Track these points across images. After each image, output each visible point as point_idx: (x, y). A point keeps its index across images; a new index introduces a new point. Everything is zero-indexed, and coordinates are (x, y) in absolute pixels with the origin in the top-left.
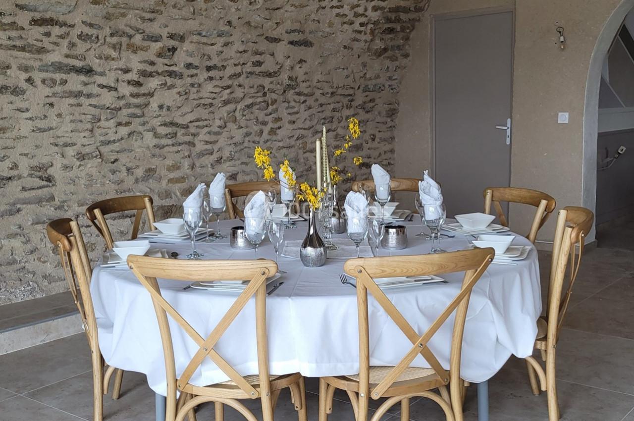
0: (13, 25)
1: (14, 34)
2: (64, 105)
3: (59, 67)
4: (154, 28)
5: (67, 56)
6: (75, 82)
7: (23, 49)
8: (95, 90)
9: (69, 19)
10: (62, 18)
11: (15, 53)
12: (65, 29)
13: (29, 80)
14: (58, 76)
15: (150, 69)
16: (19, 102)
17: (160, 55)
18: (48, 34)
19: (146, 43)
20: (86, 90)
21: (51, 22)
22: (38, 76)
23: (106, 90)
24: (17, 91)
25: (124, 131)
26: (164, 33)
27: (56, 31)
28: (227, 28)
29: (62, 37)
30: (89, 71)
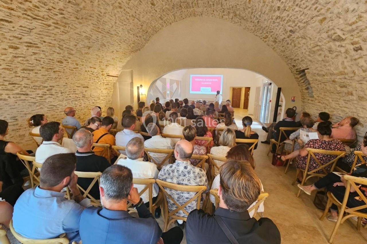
0: (3, 85)
1: (3, 87)
2: (20, 102)
3: (18, 94)
4: (46, 85)
5: (20, 91)
6: (23, 97)
7: (7, 90)
8: (29, 99)
9: (20, 83)
10: (18, 83)
11: (4, 91)
12: (19, 86)
13: (9, 97)
14: (18, 96)
15: (45, 94)
16: (5, 102)
17: (48, 90)
18: (14, 87)
19: (44, 88)
20: (27, 99)
21: (15, 84)
22: (11, 96)
23: (32, 99)
24: (5, 100)
25: (38, 107)
26: (49, 86)
27: (17, 86)
28: (66, 84)
29: (19, 87)
30: (27, 95)
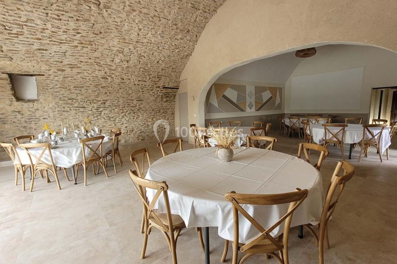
0: (64, 100)
1: (65, 101)
2: (80, 114)
3: (77, 107)
4: (99, 99)
5: (78, 105)
6: (82, 110)
7: (68, 104)
8: (87, 111)
9: (77, 98)
10: (75, 98)
11: (66, 105)
12: (76, 100)
13: (70, 110)
14: (77, 109)
15: (99, 107)
16: (68, 113)
17: (101, 104)
18: (73, 101)
19: (97, 102)
20: (84, 111)
21: (72, 99)
22: (72, 109)
23: (89, 111)
24: (67, 111)
25: (96, 118)
26: (101, 100)
27: (74, 100)
28: (118, 98)
29: (76, 101)
30: (84, 107)
